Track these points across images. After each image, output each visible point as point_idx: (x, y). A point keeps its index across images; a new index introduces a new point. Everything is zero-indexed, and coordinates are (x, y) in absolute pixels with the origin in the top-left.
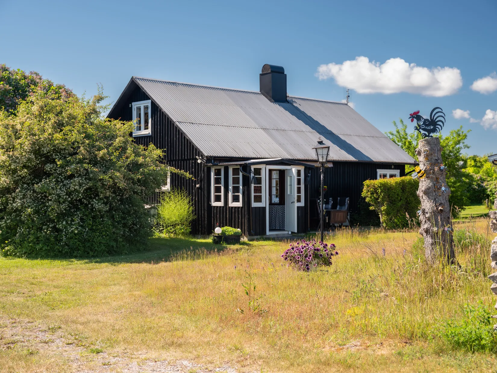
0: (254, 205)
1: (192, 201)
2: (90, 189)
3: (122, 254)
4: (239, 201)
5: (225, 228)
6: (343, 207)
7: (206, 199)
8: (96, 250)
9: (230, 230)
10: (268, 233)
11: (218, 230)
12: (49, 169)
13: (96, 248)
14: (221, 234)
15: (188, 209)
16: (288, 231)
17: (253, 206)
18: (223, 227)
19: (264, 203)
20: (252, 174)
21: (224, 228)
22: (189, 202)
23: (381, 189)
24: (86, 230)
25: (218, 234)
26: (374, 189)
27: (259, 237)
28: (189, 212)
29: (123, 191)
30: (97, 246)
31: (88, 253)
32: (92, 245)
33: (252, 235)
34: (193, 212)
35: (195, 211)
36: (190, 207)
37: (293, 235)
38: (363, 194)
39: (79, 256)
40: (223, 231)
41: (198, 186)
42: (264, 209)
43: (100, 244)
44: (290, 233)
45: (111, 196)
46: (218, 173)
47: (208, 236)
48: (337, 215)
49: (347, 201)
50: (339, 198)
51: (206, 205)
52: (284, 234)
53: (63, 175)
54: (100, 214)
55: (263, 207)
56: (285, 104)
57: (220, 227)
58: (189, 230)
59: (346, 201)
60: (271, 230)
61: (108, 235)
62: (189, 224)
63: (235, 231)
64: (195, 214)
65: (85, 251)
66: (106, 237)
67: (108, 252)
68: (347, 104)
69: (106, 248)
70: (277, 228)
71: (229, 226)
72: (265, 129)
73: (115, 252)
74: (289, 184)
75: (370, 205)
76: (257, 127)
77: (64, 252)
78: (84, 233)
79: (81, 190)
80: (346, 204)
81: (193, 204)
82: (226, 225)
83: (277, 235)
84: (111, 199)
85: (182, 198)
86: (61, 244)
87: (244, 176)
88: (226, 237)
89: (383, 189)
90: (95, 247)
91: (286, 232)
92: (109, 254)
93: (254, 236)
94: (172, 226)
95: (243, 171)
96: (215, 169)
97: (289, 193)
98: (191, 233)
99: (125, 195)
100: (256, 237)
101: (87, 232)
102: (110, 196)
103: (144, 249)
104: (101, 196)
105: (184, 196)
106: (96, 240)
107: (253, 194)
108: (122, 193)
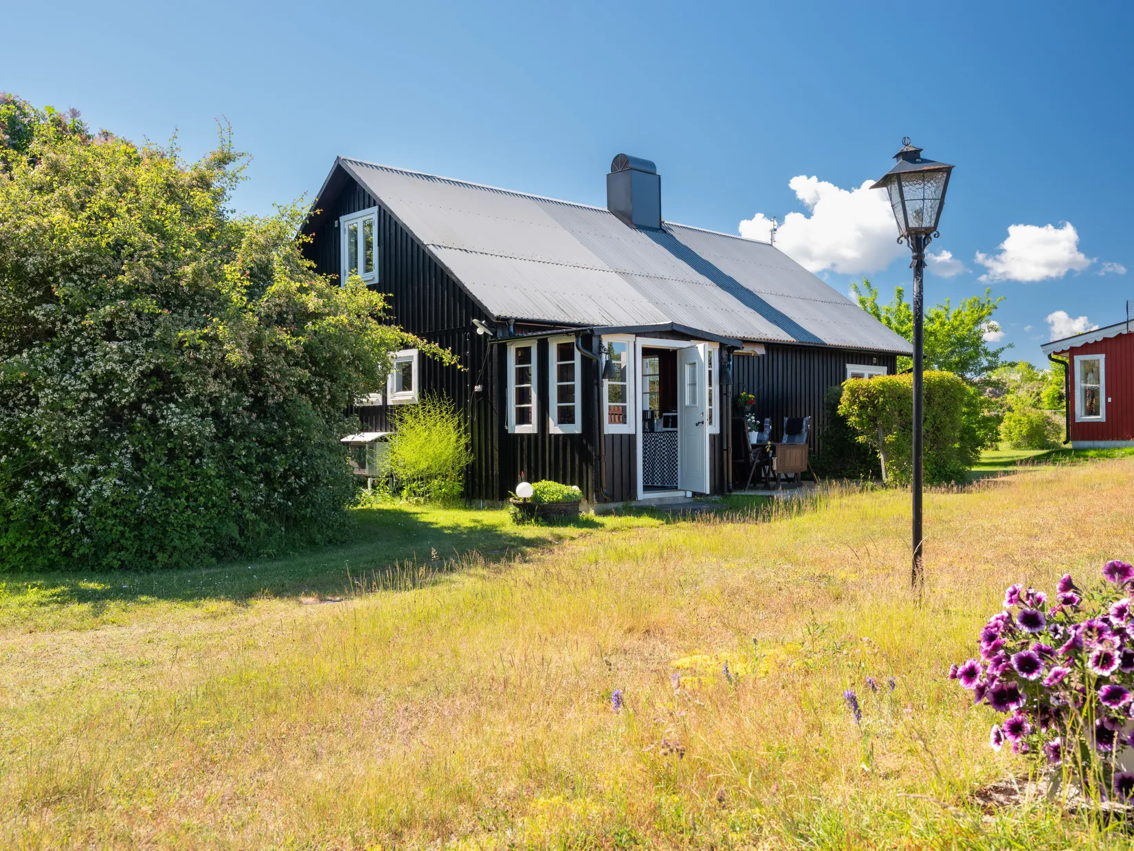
0: (610, 428)
1: (466, 423)
2: (157, 372)
3: (258, 555)
4: (573, 422)
5: (543, 483)
6: (797, 438)
7: (496, 418)
8: (175, 547)
9: (553, 490)
10: (641, 495)
11: (524, 490)
12: (44, 315)
13: (177, 542)
14: (531, 498)
15: (457, 441)
16: (685, 491)
17: (606, 433)
18: (537, 481)
19: (633, 426)
20: (604, 355)
21: (539, 483)
22: (459, 426)
23: (884, 397)
24: (146, 489)
25: (525, 499)
26: (868, 397)
27: (620, 505)
28: (457, 448)
29: (267, 383)
30: (177, 535)
31: (153, 557)
32: (165, 532)
33: (605, 501)
34: (467, 449)
35: (472, 444)
36: (460, 437)
37: (696, 501)
38: (842, 410)
39: (116, 566)
40: (535, 492)
41: (478, 388)
42: (631, 438)
43: (189, 531)
44: (689, 494)
45: (227, 395)
46: (524, 356)
47: (500, 503)
48: (788, 455)
49: (807, 424)
50: (786, 419)
51: (496, 431)
52: (677, 497)
53: (85, 334)
54: (193, 445)
55: (629, 435)
56: (659, 234)
57: (530, 481)
58: (458, 488)
59: (804, 424)
60: (647, 488)
61: (214, 505)
62: (459, 475)
63: (566, 492)
64: (472, 451)
65: (140, 553)
66: (207, 508)
67: (214, 554)
68: (771, 245)
69: (207, 540)
70: (655, 484)
71: (550, 480)
72: (623, 274)
73: (241, 551)
74: (687, 380)
75: (856, 433)
76: (607, 268)
77: (75, 555)
78: (140, 499)
79: (130, 375)
80: (804, 430)
81: (466, 429)
82: (544, 477)
83: (660, 499)
84: (223, 403)
85: (443, 417)
86: (69, 531)
87: (585, 360)
88: (546, 506)
89: (889, 397)
90: (172, 540)
91: (681, 494)
92: (219, 559)
93: (609, 502)
94: (422, 479)
95: (582, 346)
96: (517, 350)
97: (687, 403)
98: (462, 495)
99: (273, 396)
100: (612, 506)
101: (150, 496)
102: (222, 396)
103: (330, 542)
104: (189, 392)
105: (447, 413)
106: (176, 518)
107: (606, 404)
108: (263, 389)
